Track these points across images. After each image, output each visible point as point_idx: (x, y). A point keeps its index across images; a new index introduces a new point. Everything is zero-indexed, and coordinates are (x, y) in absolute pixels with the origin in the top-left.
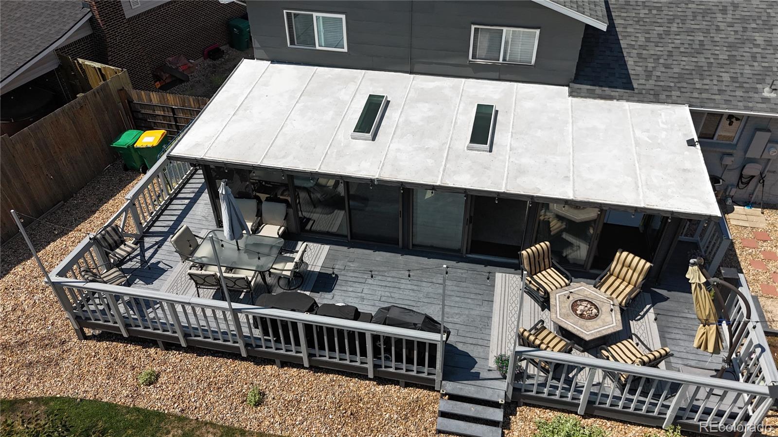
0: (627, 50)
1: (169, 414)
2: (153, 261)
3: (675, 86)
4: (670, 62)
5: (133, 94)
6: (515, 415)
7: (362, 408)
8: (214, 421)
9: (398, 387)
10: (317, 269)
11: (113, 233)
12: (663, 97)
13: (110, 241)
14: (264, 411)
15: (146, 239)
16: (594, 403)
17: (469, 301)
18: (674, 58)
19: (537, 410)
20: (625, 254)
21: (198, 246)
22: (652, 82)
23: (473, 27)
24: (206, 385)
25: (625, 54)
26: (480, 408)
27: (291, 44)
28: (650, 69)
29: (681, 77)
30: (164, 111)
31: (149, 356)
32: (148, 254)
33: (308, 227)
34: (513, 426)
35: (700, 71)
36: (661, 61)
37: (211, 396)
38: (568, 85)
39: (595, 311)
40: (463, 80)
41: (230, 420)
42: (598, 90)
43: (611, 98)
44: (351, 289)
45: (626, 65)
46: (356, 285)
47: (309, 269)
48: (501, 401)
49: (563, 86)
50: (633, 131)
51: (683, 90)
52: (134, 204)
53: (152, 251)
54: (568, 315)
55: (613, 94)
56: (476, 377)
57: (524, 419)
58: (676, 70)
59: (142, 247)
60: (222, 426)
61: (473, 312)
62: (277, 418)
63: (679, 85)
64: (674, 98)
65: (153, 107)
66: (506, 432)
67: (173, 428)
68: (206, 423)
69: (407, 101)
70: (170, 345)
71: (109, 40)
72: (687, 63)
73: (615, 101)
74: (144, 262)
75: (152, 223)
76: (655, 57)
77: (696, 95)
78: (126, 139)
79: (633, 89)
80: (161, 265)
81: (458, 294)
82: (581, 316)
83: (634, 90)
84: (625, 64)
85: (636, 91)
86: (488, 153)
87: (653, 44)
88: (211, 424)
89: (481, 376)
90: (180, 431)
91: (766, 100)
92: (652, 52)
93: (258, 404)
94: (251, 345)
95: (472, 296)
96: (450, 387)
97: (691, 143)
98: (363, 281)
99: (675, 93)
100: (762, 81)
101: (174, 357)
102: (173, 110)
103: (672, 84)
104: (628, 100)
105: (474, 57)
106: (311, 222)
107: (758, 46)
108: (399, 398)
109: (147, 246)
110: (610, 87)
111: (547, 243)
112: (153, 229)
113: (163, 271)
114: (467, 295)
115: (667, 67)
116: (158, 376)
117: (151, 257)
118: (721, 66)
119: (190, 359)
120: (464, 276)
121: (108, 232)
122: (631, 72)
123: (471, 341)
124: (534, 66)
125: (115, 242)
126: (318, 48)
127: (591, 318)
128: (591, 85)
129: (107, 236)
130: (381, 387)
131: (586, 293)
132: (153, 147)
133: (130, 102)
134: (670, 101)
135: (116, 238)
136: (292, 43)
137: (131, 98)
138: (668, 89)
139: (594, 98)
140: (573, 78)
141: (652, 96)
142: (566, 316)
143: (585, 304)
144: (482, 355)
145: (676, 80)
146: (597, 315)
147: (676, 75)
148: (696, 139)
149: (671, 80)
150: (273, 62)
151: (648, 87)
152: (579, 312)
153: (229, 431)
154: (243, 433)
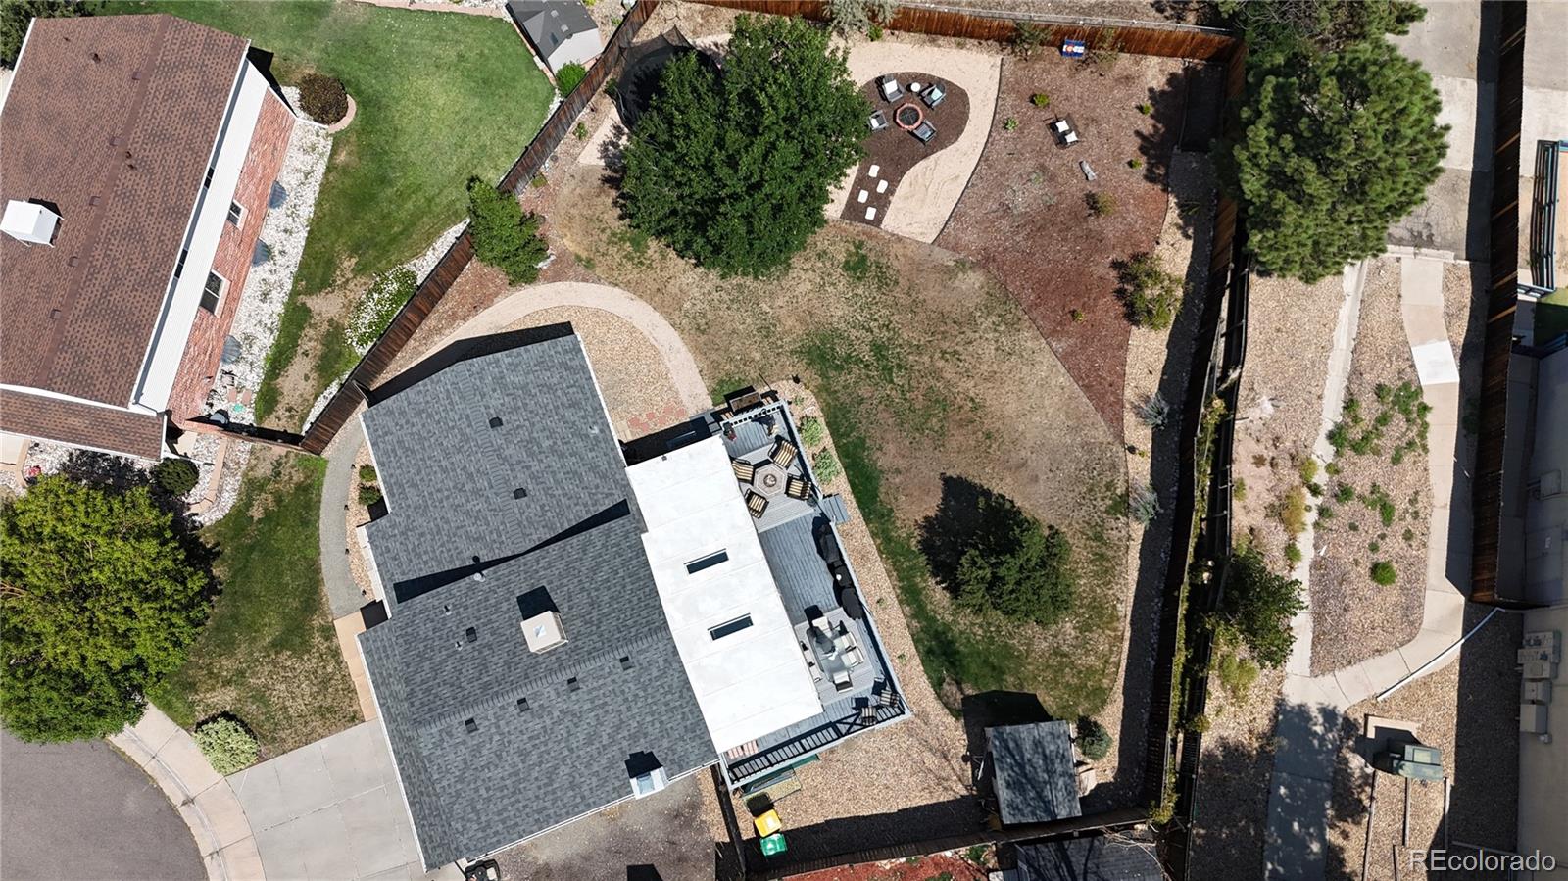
1: (911, 634)
3: (612, 479)
12: (624, 483)
22: (615, 491)
24: (890, 630)
28: (603, 496)
29: (603, 477)
35: (593, 469)
36: (593, 491)
37: (893, 623)
38: (640, 537)
43: (639, 509)
45: (606, 508)
51: (614, 474)
54: (778, 486)
55: (634, 506)
56: (823, 514)
58: (598, 481)
62: (884, 587)
63: (610, 477)
64: (622, 477)
67: (914, 626)
68: (904, 614)
72: (590, 479)
76: (591, 495)
77: (614, 466)
79: (625, 499)
85: (626, 497)
86: (731, 548)
87: (580, 500)
88: (903, 612)
89: (821, 512)
91: (601, 431)
92: (588, 498)
97: (665, 458)
99: (618, 477)
100: (587, 436)
101: (887, 656)
103: (612, 481)
104: (636, 499)
107: (555, 443)
110: (631, 510)
116: (899, 656)
118: (582, 459)
122: (611, 505)
123: (805, 526)
134: (625, 478)
141: (626, 488)
144: (809, 518)
145: (607, 479)
146: (770, 476)
147: (604, 480)
148: (659, 457)
149: (608, 481)
151: (620, 492)
152: (774, 483)
153: (900, 602)
154: (897, 596)
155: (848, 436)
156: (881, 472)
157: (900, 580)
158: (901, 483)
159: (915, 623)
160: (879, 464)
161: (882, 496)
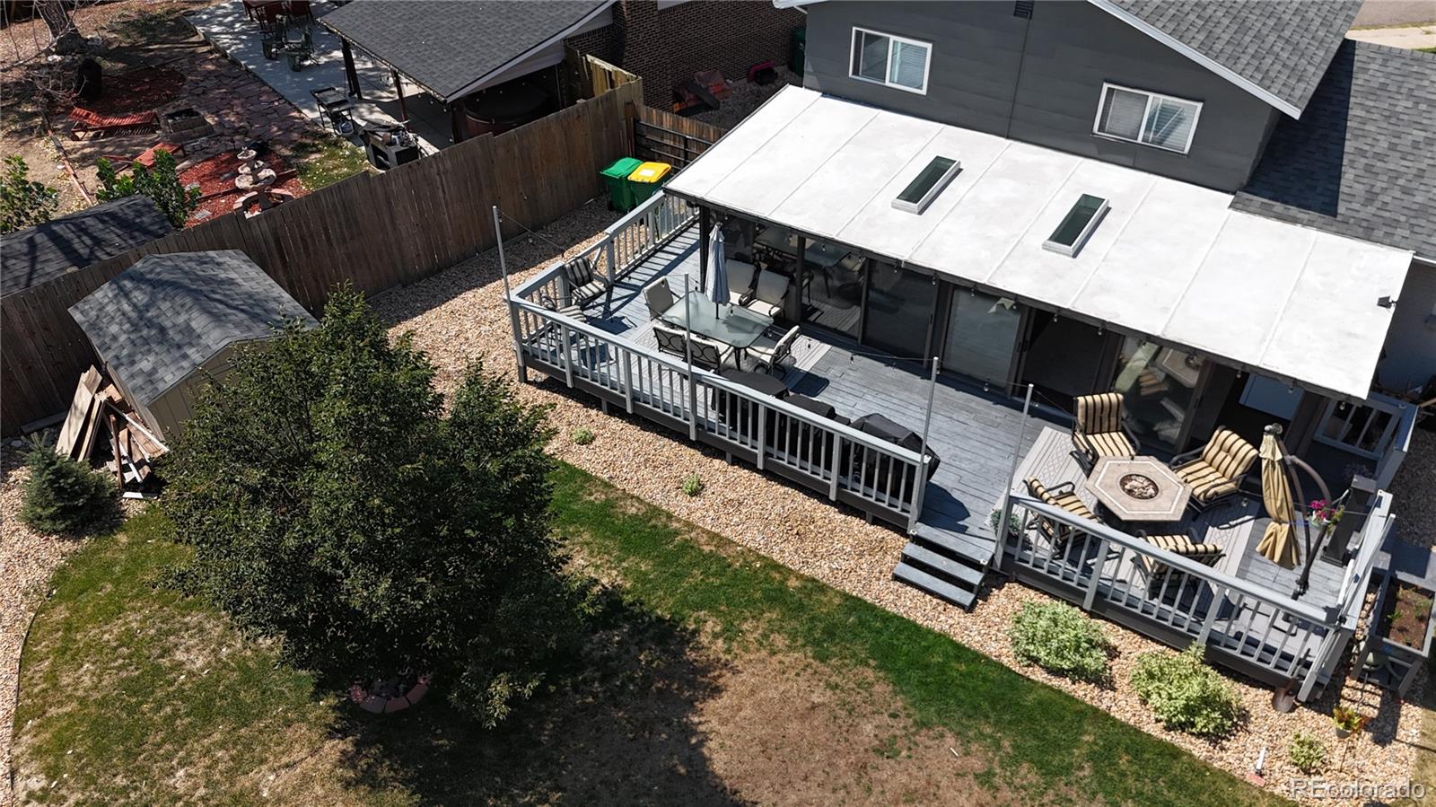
0: (1352, 157)
1: (596, 477)
2: (617, 314)
3: (1406, 222)
4: (1414, 185)
5: (643, 111)
6: (1000, 589)
7: (812, 532)
8: (642, 497)
9: (863, 521)
10: (807, 369)
11: (582, 267)
12: (1379, 233)
13: (578, 275)
14: (697, 502)
15: (616, 290)
16: (1106, 596)
17: (993, 449)
18: (1424, 181)
19: (1032, 593)
20: (1226, 433)
21: (672, 305)
22: (1371, 209)
23: (1106, 86)
24: (642, 459)
25: (1345, 162)
26: (954, 564)
27: (853, 74)
28: (1376, 190)
29: (1422, 211)
30: (674, 140)
31: (589, 416)
32: (613, 306)
33: (812, 318)
34: (993, 599)
36: (1401, 182)
37: (645, 472)
38: (1234, 193)
39: (1151, 491)
40: (1080, 159)
41: (659, 500)
42: (1279, 207)
43: (1294, 221)
44: (840, 399)
45: (1340, 178)
46: (850, 397)
47: (796, 366)
48: (984, 562)
49: (1227, 192)
50: (1303, 271)
51: (1416, 229)
52: (613, 242)
53: (619, 303)
54: (1111, 487)
55: (1300, 215)
57: (1010, 597)
58: (1420, 198)
59: (609, 296)
60: (649, 504)
61: (990, 463)
62: (711, 513)
63: (1413, 221)
64: (1396, 238)
65: (662, 133)
66: (980, 602)
67: (597, 491)
68: (633, 497)
69: (987, 174)
70: (615, 410)
71: (629, 36)
73: (1298, 228)
74: (607, 312)
75: (627, 273)
76: (1394, 174)
78: (619, 169)
79: (1335, 214)
80: (624, 321)
81: (980, 439)
82: (1130, 492)
83: (1335, 216)
84: (1338, 177)
85: (1339, 218)
86: (1071, 259)
87: (1399, 155)
88: (638, 498)
89: (968, 531)
90: (603, 496)
92: (1392, 166)
93: (694, 493)
94: (703, 427)
95: (999, 445)
96: (924, 531)
97: (1384, 303)
98: (861, 395)
99: (1402, 233)
101: (616, 424)
102: (686, 139)
103: (1403, 219)
104: (1320, 228)
105: (1101, 128)
106: (818, 313)
108: (860, 532)
109: (614, 296)
110: (1299, 206)
111: (1120, 396)
112: (626, 280)
113: (626, 328)
114: (992, 443)
115: (1406, 191)
116: (593, 438)
117: (617, 310)
119: (632, 431)
120: (998, 420)
121: (577, 264)
122: (1343, 189)
123: (973, 492)
124: (1188, 155)
125: (583, 277)
126: (887, 83)
127: (1141, 497)
128: (1270, 199)
129: (576, 268)
130: (843, 516)
131: (1151, 469)
132: (650, 183)
133: (637, 121)
134: (1388, 241)
135: (585, 273)
136: (856, 72)
137: (638, 115)
138: (1395, 223)
139: (1268, 217)
140: (1245, 182)
141: (1362, 230)
142: (1108, 487)
143: (1140, 479)
144: (981, 510)
145: (1412, 214)
146: (1151, 497)
147: (1416, 207)
148: (1395, 297)
149: (1406, 212)
150: (825, 94)
151: (1361, 215)
152: (1127, 487)
153: (655, 511)
154: (669, 516)
155: (1092, 757)
156: (923, 724)
157: (687, 546)
158: (851, 727)
159: (598, 497)
160: (950, 740)
161: (870, 674)
